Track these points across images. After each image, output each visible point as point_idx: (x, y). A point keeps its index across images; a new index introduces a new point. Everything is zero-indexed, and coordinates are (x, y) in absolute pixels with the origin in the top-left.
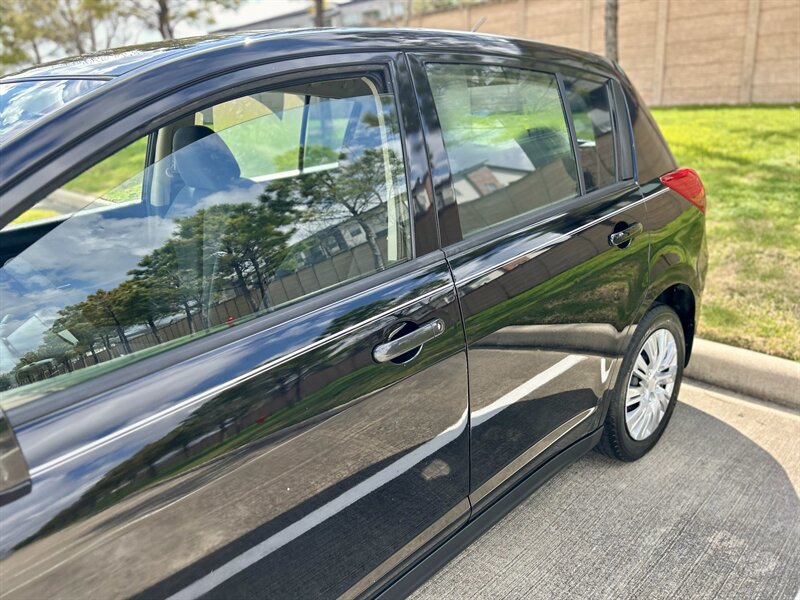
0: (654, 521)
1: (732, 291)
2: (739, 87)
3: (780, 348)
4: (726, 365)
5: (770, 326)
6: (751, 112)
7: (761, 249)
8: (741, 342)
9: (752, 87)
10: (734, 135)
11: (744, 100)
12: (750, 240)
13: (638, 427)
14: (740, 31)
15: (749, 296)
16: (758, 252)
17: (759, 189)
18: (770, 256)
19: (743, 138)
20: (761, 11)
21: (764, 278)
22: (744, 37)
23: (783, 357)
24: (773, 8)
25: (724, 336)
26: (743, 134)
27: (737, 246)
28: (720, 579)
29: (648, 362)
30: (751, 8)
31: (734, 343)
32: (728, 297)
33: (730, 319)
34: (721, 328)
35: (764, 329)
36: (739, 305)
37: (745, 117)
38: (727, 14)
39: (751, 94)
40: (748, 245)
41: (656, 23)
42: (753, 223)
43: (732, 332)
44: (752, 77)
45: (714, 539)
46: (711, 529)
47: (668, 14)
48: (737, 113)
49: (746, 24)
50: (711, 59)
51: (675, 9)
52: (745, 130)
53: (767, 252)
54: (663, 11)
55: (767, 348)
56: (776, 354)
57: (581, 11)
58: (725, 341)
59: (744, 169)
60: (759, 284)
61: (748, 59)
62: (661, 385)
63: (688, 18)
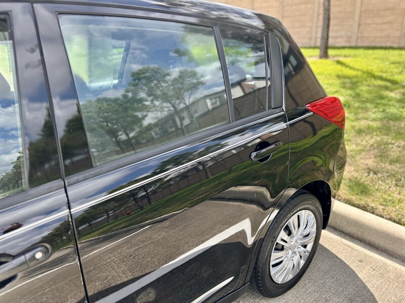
1: (369, 170)
2: (400, 38)
3: (393, 215)
5: (389, 198)
7: (393, 142)
8: (369, 208)
10: (392, 66)
11: (402, 45)
12: (387, 135)
15: (379, 175)
16: (391, 144)
17: (399, 101)
18: (399, 147)
19: (397, 68)
21: (392, 162)
23: (394, 221)
25: (358, 203)
26: (397, 65)
27: (379, 139)
29: (290, 234)
31: (364, 208)
32: (366, 174)
33: (364, 190)
34: (358, 197)
35: (385, 200)
36: (372, 181)
37: (400, 55)
40: (385, 138)
42: (392, 123)
43: (364, 201)
48: (396, 52)
50: (385, 21)
52: (399, 63)
53: (396, 144)
55: (385, 214)
56: (390, 219)
58: (358, 207)
59: (394, 87)
60: (389, 167)
62: (302, 246)
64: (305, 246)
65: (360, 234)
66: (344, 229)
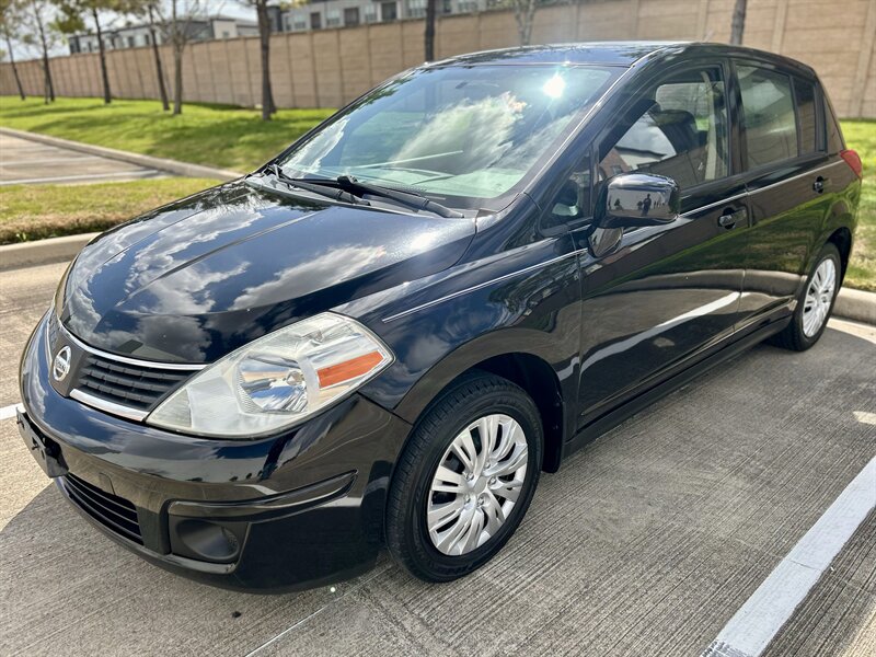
0: (821, 377)
1: (863, 257)
2: (850, 101)
4: (860, 303)
6: (863, 126)
9: (863, 101)
11: (854, 114)
13: (809, 326)
14: (855, 46)
22: (859, 52)
25: (858, 285)
27: (864, 228)
29: (820, 279)
30: (868, 23)
31: (866, 289)
32: (860, 260)
33: (863, 274)
34: (857, 280)
36: (869, 265)
38: (844, 28)
39: (861, 109)
40: (872, 227)
41: (772, 31)
43: (864, 282)
44: (863, 91)
46: (859, 382)
47: (785, 24)
49: (862, 39)
51: (792, 19)
58: (859, 288)
61: (861, 74)
63: (805, 29)
64: (824, 301)
65: (865, 314)
66: (845, 313)
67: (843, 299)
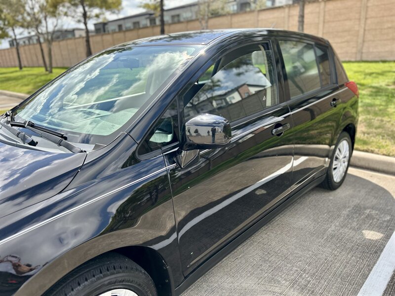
0: (345, 207)
1: (364, 133)
2: (356, 53)
3: (385, 153)
4: (364, 159)
5: (380, 145)
6: (363, 64)
7: (374, 118)
8: (370, 151)
9: (362, 53)
10: (357, 74)
11: (358, 59)
12: (369, 114)
14: (357, 28)
15: (371, 135)
16: (372, 119)
17: (370, 95)
18: (378, 120)
19: (360, 75)
20: (366, 19)
21: (376, 128)
22: (358, 31)
23: (386, 155)
24: (372, 17)
25: (362, 149)
26: (360, 73)
28: (371, 221)
29: (340, 152)
30: (362, 17)
31: (367, 151)
33: (365, 143)
34: (361, 146)
35: (378, 146)
36: (367, 138)
37: (360, 67)
38: (351, 20)
39: (361, 57)
40: (368, 117)
41: (318, 24)
42: (369, 108)
43: (365, 148)
44: (362, 48)
45: (368, 211)
46: (365, 209)
47: (324, 19)
48: (356, 64)
49: (359, 24)
50: (343, 40)
51: (327, 17)
52: (360, 72)
53: (376, 119)
54: (322, 18)
55: (380, 152)
56: (384, 155)
57: (284, 17)
58: (363, 151)
59: (363, 87)
60: (374, 130)
61: (360, 40)
63: (333, 22)
64: (344, 162)
65: (367, 165)
66: (357, 164)
67: (355, 157)
